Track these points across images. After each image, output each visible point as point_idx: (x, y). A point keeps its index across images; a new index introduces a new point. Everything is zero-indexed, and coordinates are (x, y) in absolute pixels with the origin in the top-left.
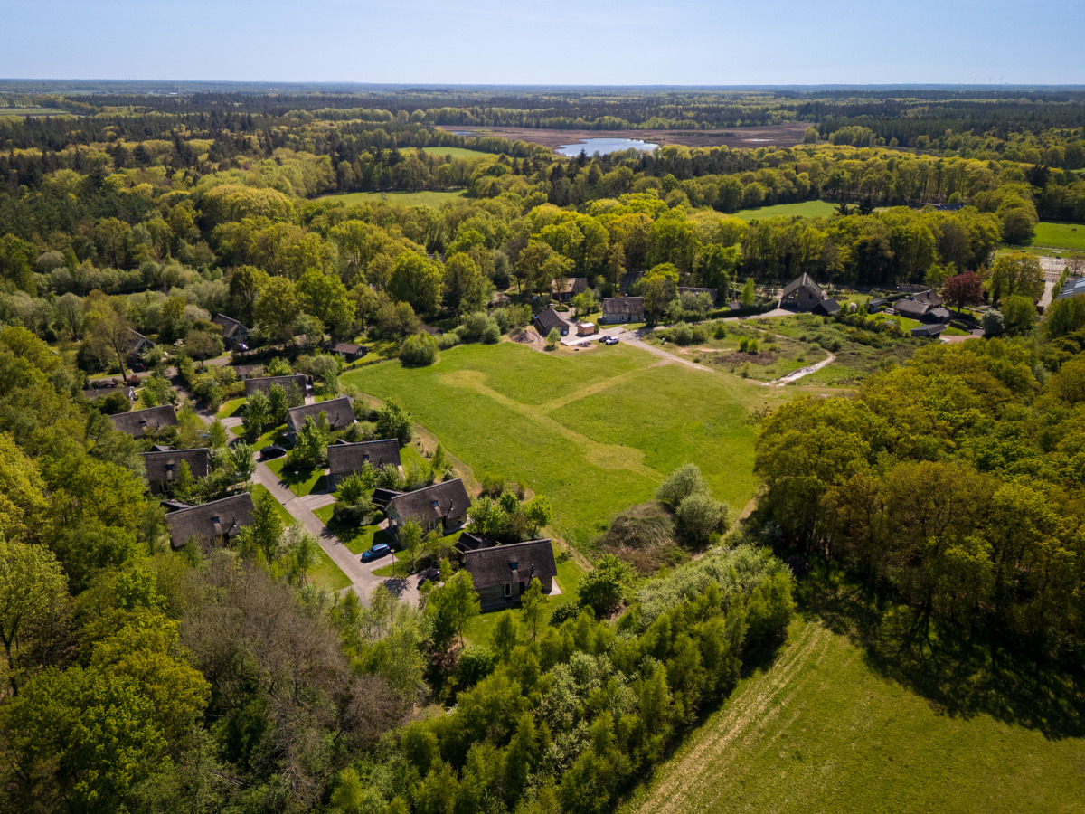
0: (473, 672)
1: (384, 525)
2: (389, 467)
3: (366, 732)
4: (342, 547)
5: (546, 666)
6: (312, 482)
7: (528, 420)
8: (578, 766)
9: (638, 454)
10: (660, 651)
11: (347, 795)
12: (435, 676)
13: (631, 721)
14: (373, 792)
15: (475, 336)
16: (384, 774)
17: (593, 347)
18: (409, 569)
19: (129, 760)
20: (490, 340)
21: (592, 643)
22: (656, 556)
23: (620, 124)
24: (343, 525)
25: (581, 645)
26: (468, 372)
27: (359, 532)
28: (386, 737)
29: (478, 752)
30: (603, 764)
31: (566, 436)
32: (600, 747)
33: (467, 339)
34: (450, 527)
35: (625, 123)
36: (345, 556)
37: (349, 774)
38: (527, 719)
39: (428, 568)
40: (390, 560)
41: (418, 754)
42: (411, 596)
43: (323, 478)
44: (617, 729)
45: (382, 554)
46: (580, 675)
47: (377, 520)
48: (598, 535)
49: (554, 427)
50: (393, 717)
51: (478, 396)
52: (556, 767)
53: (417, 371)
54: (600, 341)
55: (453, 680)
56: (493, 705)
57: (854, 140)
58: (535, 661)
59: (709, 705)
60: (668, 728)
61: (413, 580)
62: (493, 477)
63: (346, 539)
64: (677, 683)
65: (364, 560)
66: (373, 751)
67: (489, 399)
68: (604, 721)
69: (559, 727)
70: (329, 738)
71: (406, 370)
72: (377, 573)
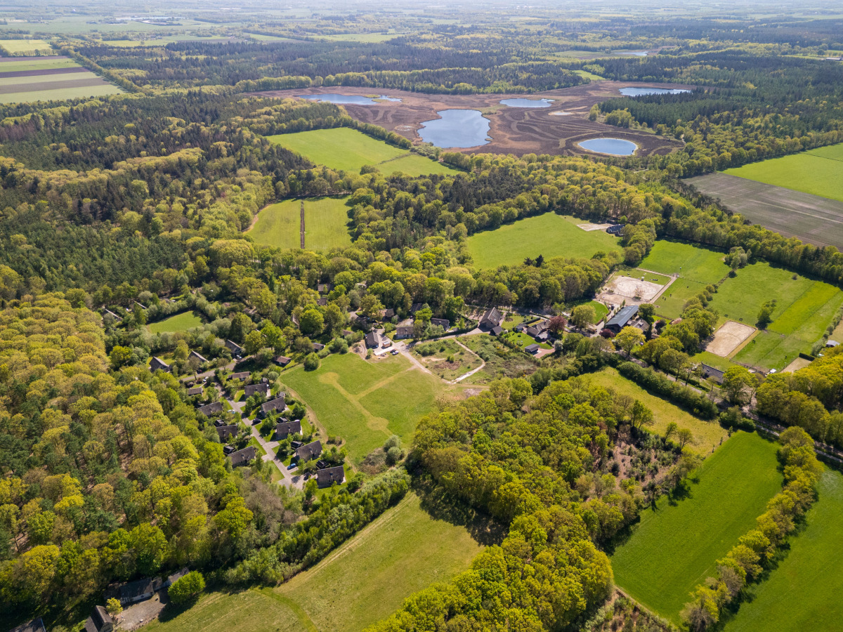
0: (316, 508)
1: (294, 455)
2: (296, 433)
3: (288, 523)
4: (281, 463)
5: (332, 508)
6: (271, 436)
7: (351, 404)
8: (336, 531)
9: (386, 422)
10: (363, 503)
11: (284, 537)
12: (305, 508)
13: (350, 521)
14: (289, 537)
15: (337, 349)
16: (292, 533)
17: (387, 356)
18: (301, 472)
19: (240, 529)
20: (343, 352)
21: (345, 501)
22: (378, 468)
23: (471, 90)
24: (281, 455)
25: (342, 501)
26: (332, 373)
27: (287, 458)
28: (292, 524)
29: (312, 529)
30: (342, 531)
31: (363, 413)
32: (342, 528)
33: (333, 350)
34: (314, 457)
35: (474, 88)
36: (282, 467)
37: (284, 533)
38: (324, 522)
39: (307, 473)
40: (296, 469)
41: (299, 529)
42: (301, 481)
43: (275, 434)
44: (347, 523)
45: (294, 467)
46: (340, 510)
47: (293, 453)
48: (362, 460)
49: (360, 407)
50: (294, 519)
51: (334, 389)
52: (331, 532)
53: (310, 373)
54: (391, 352)
55: (311, 509)
56: (317, 518)
57: (619, 122)
58: (329, 507)
59: (374, 517)
60: (362, 523)
61: (303, 477)
62: (332, 436)
63: (282, 461)
64: (366, 511)
65: (288, 469)
66: (289, 527)
67: (337, 392)
68: (344, 521)
69: (333, 523)
70: (279, 524)
71: (306, 373)
72: (292, 474)
